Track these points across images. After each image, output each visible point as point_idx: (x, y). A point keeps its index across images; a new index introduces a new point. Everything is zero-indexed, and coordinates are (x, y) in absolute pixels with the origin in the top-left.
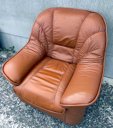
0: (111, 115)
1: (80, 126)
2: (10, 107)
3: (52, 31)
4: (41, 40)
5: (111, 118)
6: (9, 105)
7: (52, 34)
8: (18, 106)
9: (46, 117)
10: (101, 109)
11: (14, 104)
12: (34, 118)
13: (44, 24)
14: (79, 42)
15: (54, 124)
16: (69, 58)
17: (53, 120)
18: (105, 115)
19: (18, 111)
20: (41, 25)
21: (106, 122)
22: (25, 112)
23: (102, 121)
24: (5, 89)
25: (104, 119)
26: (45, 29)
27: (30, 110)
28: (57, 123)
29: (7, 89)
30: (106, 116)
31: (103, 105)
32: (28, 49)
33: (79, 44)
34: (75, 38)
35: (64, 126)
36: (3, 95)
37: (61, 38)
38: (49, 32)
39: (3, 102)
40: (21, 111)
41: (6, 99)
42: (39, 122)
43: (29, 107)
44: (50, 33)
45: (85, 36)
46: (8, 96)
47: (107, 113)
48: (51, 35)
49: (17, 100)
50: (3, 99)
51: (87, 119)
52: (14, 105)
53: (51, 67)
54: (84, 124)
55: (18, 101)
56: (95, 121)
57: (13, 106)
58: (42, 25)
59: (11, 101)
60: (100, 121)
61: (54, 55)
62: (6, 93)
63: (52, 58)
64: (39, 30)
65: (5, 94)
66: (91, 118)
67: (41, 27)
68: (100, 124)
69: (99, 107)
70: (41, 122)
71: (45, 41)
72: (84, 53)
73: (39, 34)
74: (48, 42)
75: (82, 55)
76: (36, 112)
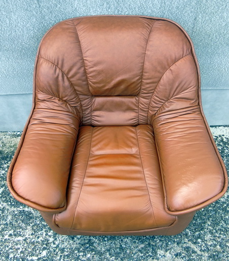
2: (39, 257)
3: (85, 73)
4: (66, 96)
6: (33, 255)
7: (87, 78)
8: (56, 247)
9: (122, 240)
11: (45, 246)
12: (100, 254)
13: (65, 61)
14: (148, 84)
15: (143, 246)
16: (130, 118)
17: (137, 240)
19: (61, 256)
20: (58, 63)
22: (76, 252)
24: (5, 224)
26: (70, 70)
27: (85, 244)
28: (147, 242)
29: (8, 223)
32: (43, 123)
33: (148, 86)
34: (138, 78)
35: (160, 241)
36: (5, 240)
37: (109, 83)
39: (17, 255)
40: (66, 253)
41: (19, 246)
42: (114, 257)
43: (78, 239)
44: (82, 76)
45: (159, 68)
46: (20, 238)
48: (84, 81)
49: (46, 235)
50: (11, 249)
52: (45, 249)
53: (106, 145)
55: (50, 236)
57: (44, 253)
58: (60, 63)
59: (34, 244)
62: (11, 232)
63: (93, 126)
64: (55, 76)
65: (10, 235)
67: (60, 69)
68: (211, 210)
70: (117, 255)
72: (162, 101)
73: (57, 85)
74: (81, 97)
75: (159, 106)
76: (98, 242)
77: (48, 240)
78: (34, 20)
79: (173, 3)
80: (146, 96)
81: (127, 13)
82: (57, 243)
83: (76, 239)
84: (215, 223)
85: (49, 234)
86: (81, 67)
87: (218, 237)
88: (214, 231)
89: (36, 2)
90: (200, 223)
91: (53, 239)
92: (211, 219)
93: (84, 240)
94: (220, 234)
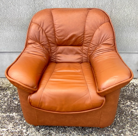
0: (133, 108)
1: (113, 128)
3: (54, 31)
4: (43, 42)
5: (135, 109)
7: (55, 34)
8: (27, 135)
10: (121, 106)
13: (44, 24)
14: (87, 37)
18: (128, 110)
20: (41, 25)
21: (132, 115)
23: (130, 116)
25: (129, 112)
26: (46, 29)
30: (130, 110)
31: (122, 101)
33: (87, 38)
35: (96, 134)
37: (67, 36)
38: (51, 32)
44: (53, 32)
45: (93, 28)
47: (128, 107)
48: (53, 35)
51: (115, 119)
54: (115, 124)
56: (123, 118)
58: (42, 24)
60: (127, 116)
61: (59, 58)
64: (38, 31)
66: (118, 116)
67: (41, 27)
68: (129, 119)
69: (119, 105)
71: (47, 43)
72: (95, 46)
73: (39, 36)
74: (51, 44)
75: (94, 49)
76: (55, 134)
77: (22, 131)
78: (31, 10)
79: (99, 3)
80: (86, 45)
81: (77, 8)
82: (28, 133)
83: (40, 131)
84: (132, 126)
85: (24, 128)
86: (53, 28)
87: (135, 133)
88: (132, 130)
89: (33, 1)
90: (122, 125)
91: (26, 131)
92: (129, 123)
93: (46, 132)
94: (136, 131)
